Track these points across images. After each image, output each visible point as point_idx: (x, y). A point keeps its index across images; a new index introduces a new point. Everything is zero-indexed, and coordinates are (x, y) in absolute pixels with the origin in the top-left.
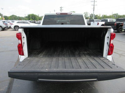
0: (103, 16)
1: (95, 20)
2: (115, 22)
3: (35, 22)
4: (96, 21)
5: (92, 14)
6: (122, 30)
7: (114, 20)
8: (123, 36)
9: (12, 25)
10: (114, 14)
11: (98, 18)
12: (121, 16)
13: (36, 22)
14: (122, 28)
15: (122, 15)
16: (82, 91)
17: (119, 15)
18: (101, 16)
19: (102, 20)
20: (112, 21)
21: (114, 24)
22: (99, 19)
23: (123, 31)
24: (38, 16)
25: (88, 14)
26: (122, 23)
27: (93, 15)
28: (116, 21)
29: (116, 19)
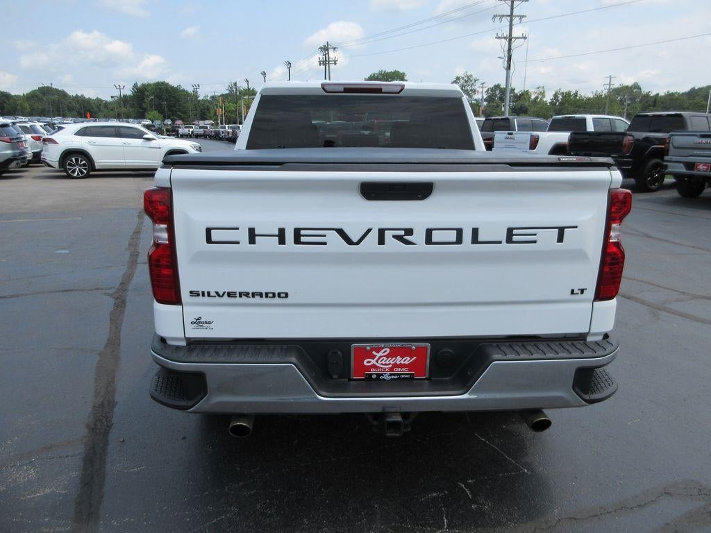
0: (556, 96)
1: (516, 121)
2: (624, 134)
3: (173, 132)
4: (523, 127)
5: (497, 86)
6: (662, 177)
7: (622, 123)
8: (668, 209)
9: (50, 145)
10: (616, 85)
11: (532, 109)
12: (656, 101)
13: (181, 131)
14: (661, 168)
15: (662, 94)
16: (467, 485)
17: (647, 95)
18: (548, 98)
19: (555, 121)
20: (608, 129)
21: (620, 143)
22: (538, 116)
23: (669, 180)
24: (195, 95)
25: (477, 86)
26: (662, 141)
27: (503, 91)
28: (631, 128)
29: (628, 117)
